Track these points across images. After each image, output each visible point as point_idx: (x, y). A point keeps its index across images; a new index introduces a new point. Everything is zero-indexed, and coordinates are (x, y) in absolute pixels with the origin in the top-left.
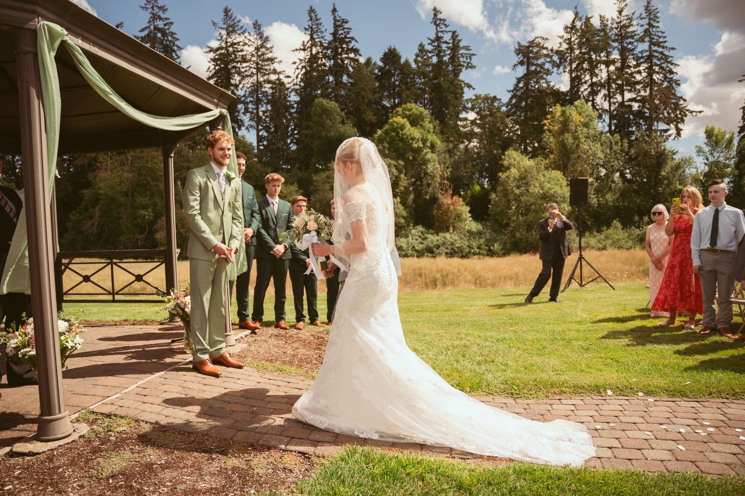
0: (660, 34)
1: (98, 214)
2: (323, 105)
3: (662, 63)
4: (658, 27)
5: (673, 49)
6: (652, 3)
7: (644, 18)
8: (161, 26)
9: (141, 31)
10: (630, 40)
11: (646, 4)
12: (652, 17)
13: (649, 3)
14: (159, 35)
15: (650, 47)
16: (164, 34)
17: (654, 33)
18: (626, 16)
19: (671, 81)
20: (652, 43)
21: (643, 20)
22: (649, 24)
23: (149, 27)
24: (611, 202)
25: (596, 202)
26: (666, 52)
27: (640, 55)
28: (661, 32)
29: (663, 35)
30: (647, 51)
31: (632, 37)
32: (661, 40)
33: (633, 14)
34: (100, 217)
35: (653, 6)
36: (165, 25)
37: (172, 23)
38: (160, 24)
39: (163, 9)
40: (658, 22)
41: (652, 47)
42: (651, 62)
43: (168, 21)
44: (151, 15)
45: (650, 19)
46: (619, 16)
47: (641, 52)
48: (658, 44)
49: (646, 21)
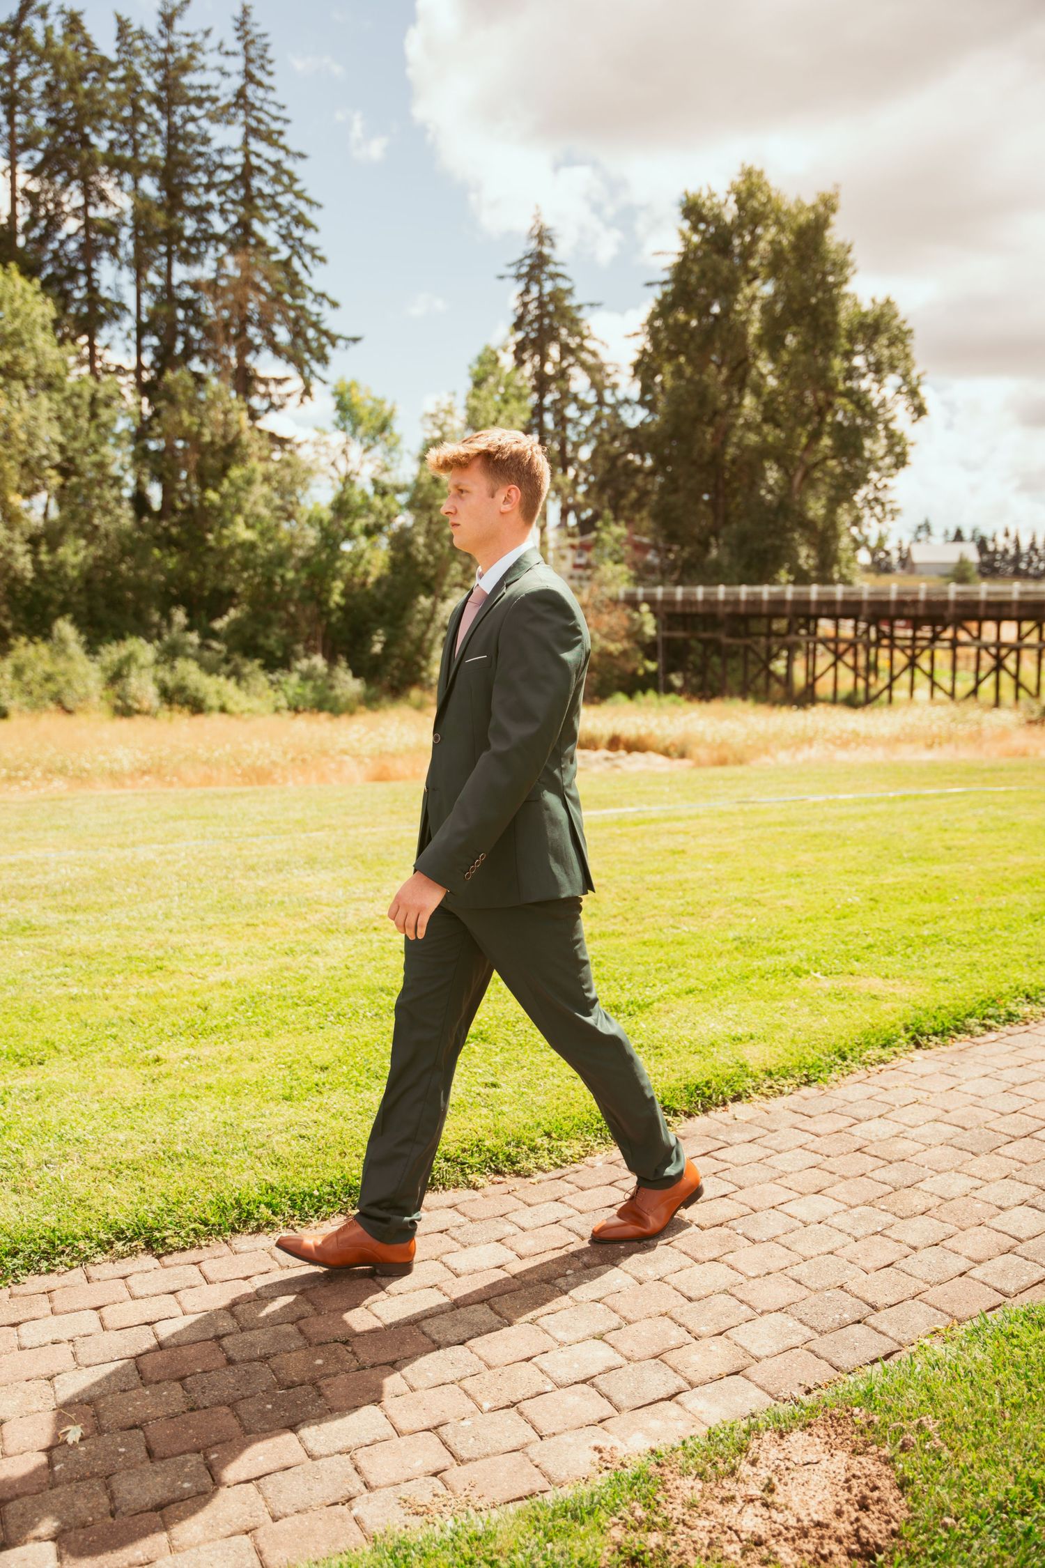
0: (274, 110)
3: (277, 194)
4: (271, 88)
5: (302, 156)
6: (255, 16)
7: (234, 54)
10: (194, 110)
11: (238, 14)
12: (253, 52)
13: (246, 12)
15: (246, 143)
17: (258, 104)
18: (187, 35)
19: (297, 247)
20: (251, 132)
21: (232, 58)
22: (249, 76)
24: (74, 567)
25: (29, 566)
26: (288, 165)
27: (216, 158)
28: (275, 103)
29: (282, 114)
30: (235, 151)
31: (199, 102)
32: (276, 126)
33: (207, 33)
35: (257, 25)
40: (270, 74)
41: (251, 140)
42: (248, 187)
45: (249, 60)
46: (163, 27)
47: (220, 151)
48: (270, 138)
49: (237, 64)
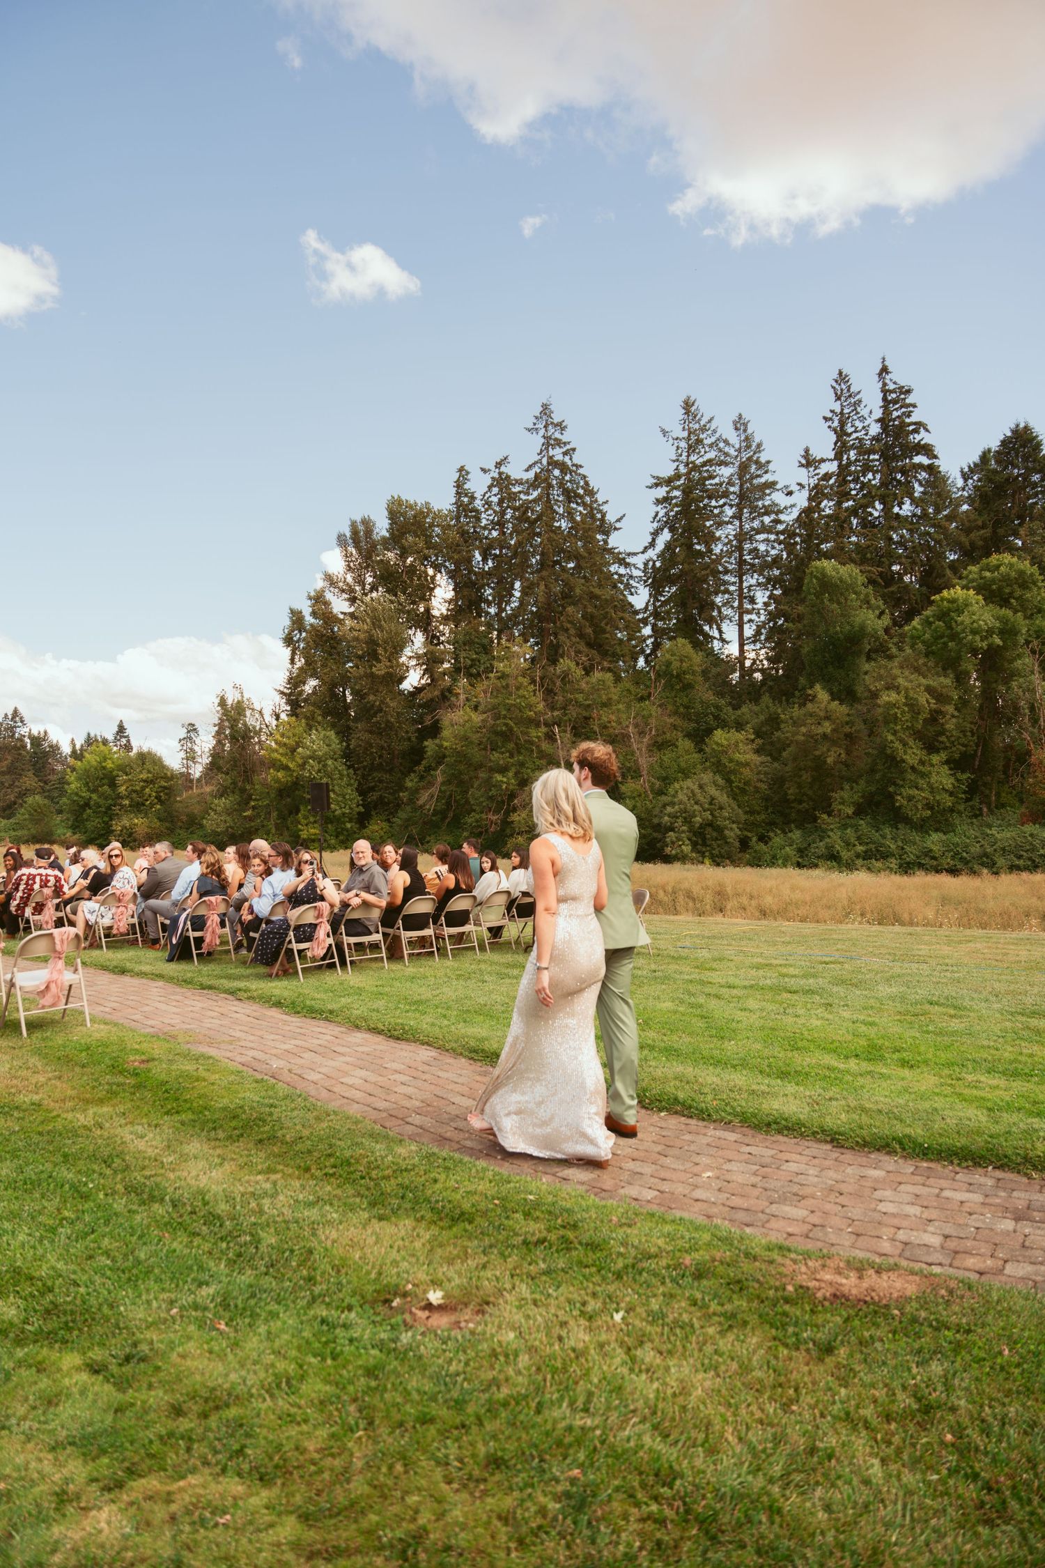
1: (440, 779)
2: (824, 575)
8: (559, 457)
9: (527, 470)
14: (557, 472)
16: (563, 467)
23: (540, 461)
34: (443, 784)
36: (565, 454)
37: (574, 450)
38: (557, 454)
39: (561, 426)
43: (568, 447)
44: (543, 440)
